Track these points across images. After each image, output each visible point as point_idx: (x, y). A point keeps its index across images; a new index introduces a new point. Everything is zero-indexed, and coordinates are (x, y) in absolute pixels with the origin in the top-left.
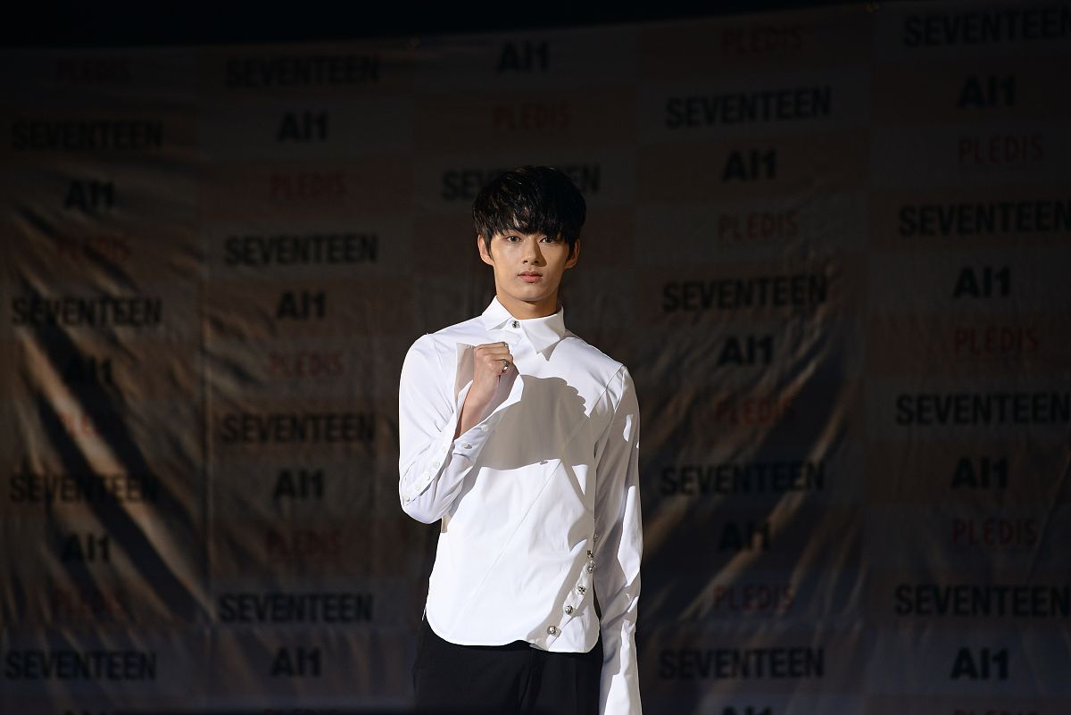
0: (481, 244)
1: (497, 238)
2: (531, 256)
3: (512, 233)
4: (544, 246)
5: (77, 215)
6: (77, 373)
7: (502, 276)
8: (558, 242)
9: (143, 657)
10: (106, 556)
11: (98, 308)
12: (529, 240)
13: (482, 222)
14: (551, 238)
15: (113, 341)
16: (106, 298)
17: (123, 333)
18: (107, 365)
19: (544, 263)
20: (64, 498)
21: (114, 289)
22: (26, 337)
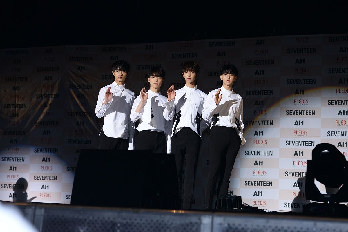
0: (113, 72)
1: (115, 71)
2: (121, 74)
3: (118, 70)
4: (123, 73)
5: (79, 72)
6: (79, 96)
7: (116, 77)
8: (125, 72)
9: (89, 140)
10: (83, 125)
11: (82, 86)
12: (120, 72)
13: (113, 68)
14: (124, 71)
15: (85, 91)
16: (83, 85)
17: (86, 90)
18: (84, 95)
19: (123, 76)
20: (77, 116)
21: (85, 83)
22: (71, 90)
